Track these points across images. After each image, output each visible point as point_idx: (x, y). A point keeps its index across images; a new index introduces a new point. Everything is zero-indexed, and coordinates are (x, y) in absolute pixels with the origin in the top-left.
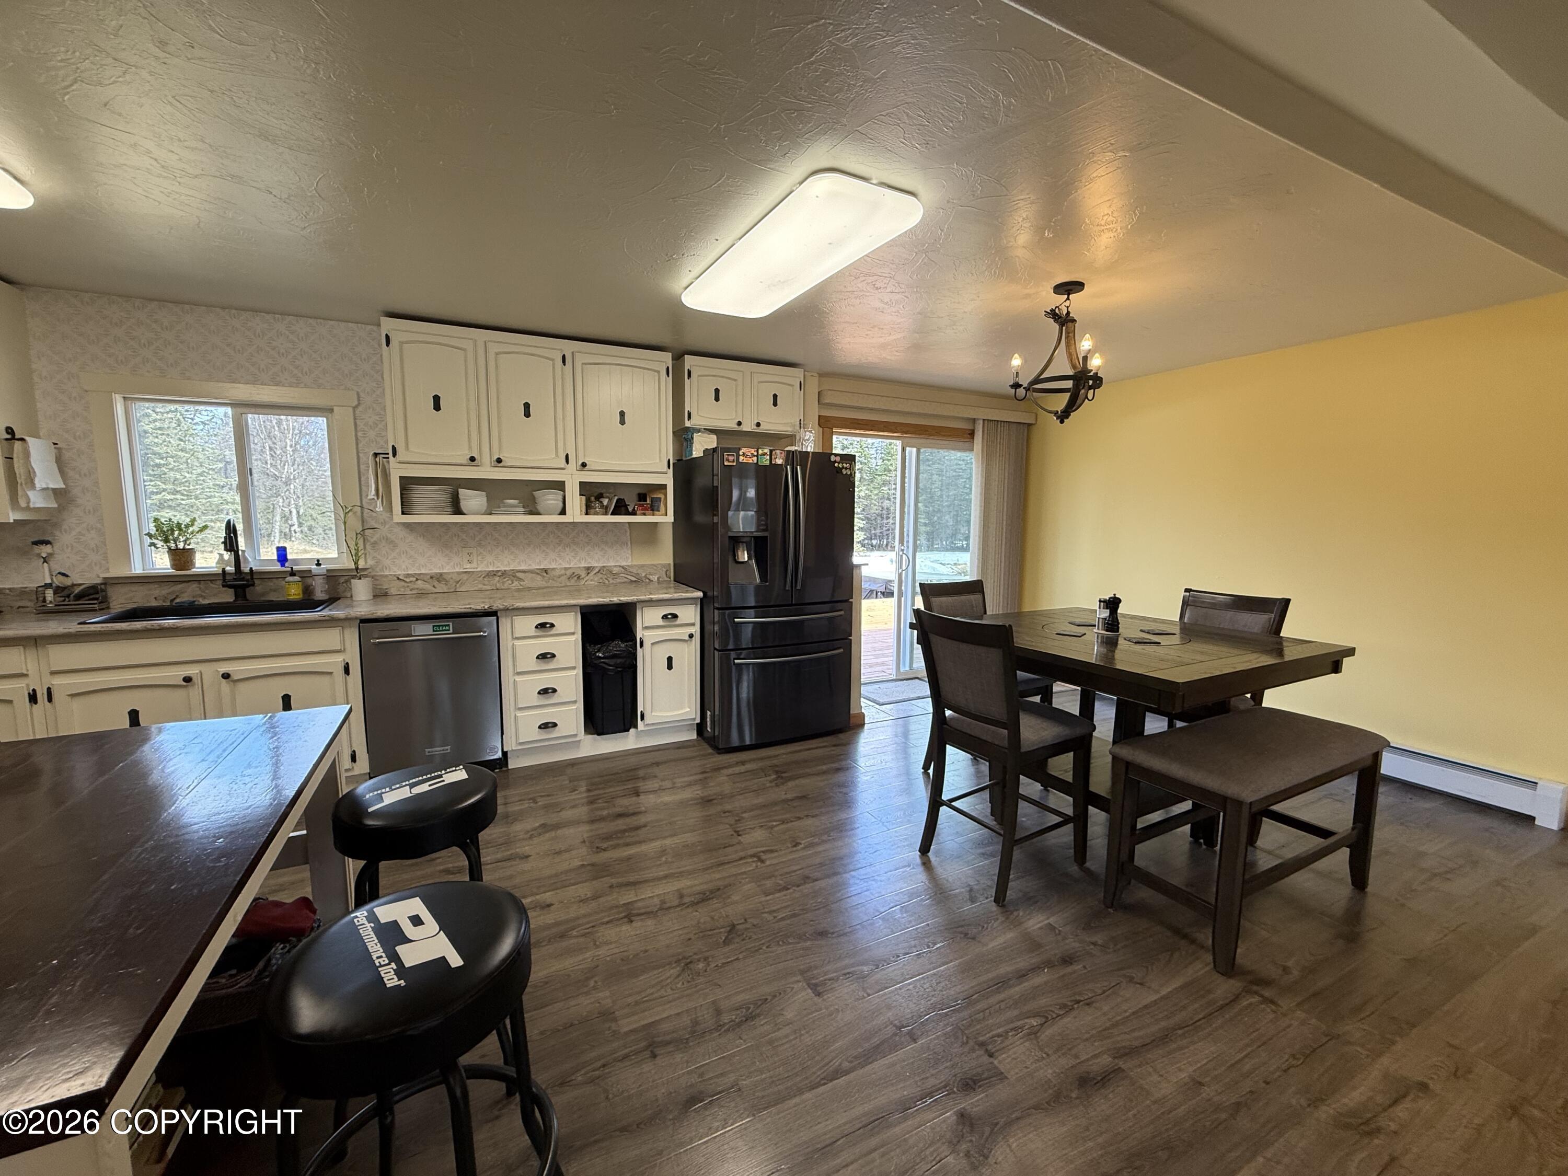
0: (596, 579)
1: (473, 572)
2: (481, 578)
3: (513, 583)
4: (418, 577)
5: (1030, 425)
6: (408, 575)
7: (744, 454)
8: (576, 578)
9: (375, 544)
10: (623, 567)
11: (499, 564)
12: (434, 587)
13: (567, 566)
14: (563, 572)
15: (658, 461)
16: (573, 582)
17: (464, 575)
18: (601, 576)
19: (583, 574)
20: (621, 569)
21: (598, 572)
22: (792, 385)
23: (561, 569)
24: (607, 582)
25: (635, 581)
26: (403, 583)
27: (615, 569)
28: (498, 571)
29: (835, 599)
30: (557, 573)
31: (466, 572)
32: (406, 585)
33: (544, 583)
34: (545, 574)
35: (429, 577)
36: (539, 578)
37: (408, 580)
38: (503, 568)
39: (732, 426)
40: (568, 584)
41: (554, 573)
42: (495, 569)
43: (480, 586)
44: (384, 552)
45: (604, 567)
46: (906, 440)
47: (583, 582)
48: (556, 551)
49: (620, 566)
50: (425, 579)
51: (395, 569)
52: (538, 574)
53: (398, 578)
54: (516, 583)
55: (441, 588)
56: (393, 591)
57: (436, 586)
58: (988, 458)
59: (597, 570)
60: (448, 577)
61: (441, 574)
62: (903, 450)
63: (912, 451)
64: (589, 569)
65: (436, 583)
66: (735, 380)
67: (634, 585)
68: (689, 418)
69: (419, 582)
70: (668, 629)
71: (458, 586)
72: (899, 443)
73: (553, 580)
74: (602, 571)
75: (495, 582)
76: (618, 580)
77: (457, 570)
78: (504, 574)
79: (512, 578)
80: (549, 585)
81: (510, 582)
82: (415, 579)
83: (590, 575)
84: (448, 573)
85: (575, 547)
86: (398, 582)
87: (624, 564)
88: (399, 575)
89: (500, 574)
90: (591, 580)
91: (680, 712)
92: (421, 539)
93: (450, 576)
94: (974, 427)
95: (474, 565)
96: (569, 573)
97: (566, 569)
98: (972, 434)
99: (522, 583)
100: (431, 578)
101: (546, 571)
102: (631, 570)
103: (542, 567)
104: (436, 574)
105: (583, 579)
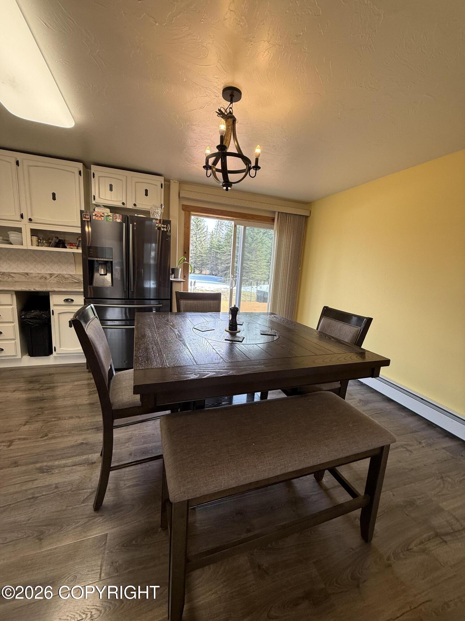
0: (56, 280)
5: (307, 217)
7: (96, 215)
8: (44, 278)
10: (70, 275)
13: (39, 272)
14: (37, 275)
15: (76, 221)
18: (59, 278)
19: (48, 277)
20: (69, 275)
21: (57, 276)
22: (156, 185)
23: (36, 273)
24: (62, 281)
25: (77, 283)
27: (66, 275)
29: (160, 298)
36: (23, 277)
38: (3, 271)
39: (119, 204)
40: (40, 281)
41: (32, 275)
45: (60, 274)
46: (238, 221)
47: (48, 281)
49: (69, 274)
52: (23, 275)
58: (280, 232)
59: (56, 275)
62: (235, 226)
63: (241, 228)
64: (51, 275)
66: (122, 180)
67: (77, 285)
68: (94, 199)
70: (68, 307)
72: (233, 223)
74: (59, 276)
76: (68, 281)
78: (4, 273)
83: (52, 278)
85: (44, 263)
87: (71, 273)
90: (53, 280)
91: (77, 349)
94: (275, 216)
96: (40, 276)
98: (273, 220)
101: (27, 274)
102: (75, 277)
105: (48, 279)
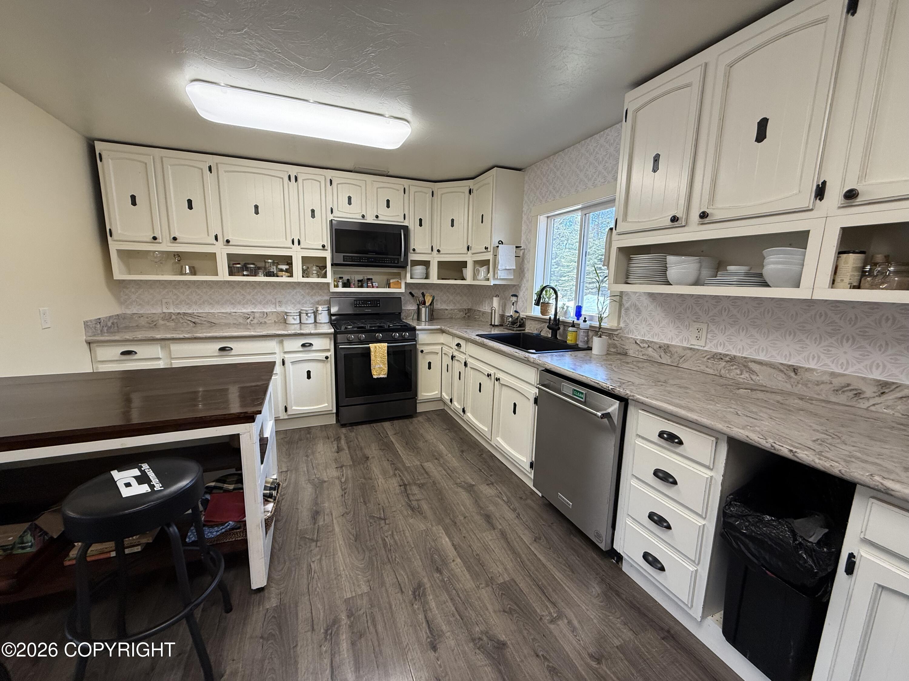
1: (698, 350)
2: (705, 359)
3: (741, 374)
4: (650, 344)
6: (643, 341)
8: (851, 394)
9: (627, 309)
11: (730, 347)
12: (660, 356)
13: (837, 371)
14: (826, 378)
16: (842, 398)
17: (688, 351)
19: (870, 391)
23: (825, 373)
26: (638, 348)
28: (728, 355)
30: (815, 377)
31: (691, 349)
32: (640, 349)
33: (789, 386)
34: (792, 374)
35: (658, 346)
36: (781, 377)
37: (642, 345)
38: (733, 353)
40: (833, 399)
41: (808, 375)
42: (723, 352)
43: (703, 367)
44: (632, 318)
47: (864, 406)
48: (823, 344)
50: (655, 348)
51: (637, 333)
52: (782, 371)
53: (636, 342)
54: (746, 375)
55: (666, 359)
56: (631, 353)
57: (662, 356)
60: (673, 350)
61: (668, 346)
64: (886, 387)
65: (663, 354)
69: (650, 349)
71: (681, 361)
73: (806, 385)
75: (720, 366)
77: (685, 345)
78: (733, 360)
79: (743, 368)
80: (796, 390)
81: (738, 372)
82: (647, 346)
84: (675, 346)
86: (635, 345)
88: (637, 339)
89: (727, 359)
92: (659, 309)
93: (675, 350)
95: (702, 343)
96: (837, 382)
97: (833, 374)
99: (754, 377)
100: (660, 347)
101: (795, 370)
103: (790, 363)
104: (665, 344)
105: (868, 398)
